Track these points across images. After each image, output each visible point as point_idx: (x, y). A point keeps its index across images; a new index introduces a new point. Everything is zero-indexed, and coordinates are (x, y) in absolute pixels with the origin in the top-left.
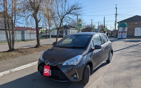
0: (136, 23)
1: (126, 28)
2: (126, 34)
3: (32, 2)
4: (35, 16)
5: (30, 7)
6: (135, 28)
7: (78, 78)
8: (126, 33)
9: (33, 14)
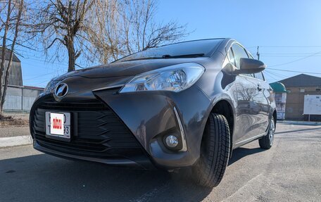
0: (303, 91)
1: (284, 96)
2: (284, 109)
3: (64, 9)
4: (68, 43)
5: (58, 20)
6: (305, 96)
7: (184, 148)
8: (284, 106)
9: (66, 38)
